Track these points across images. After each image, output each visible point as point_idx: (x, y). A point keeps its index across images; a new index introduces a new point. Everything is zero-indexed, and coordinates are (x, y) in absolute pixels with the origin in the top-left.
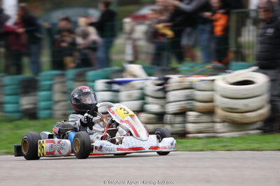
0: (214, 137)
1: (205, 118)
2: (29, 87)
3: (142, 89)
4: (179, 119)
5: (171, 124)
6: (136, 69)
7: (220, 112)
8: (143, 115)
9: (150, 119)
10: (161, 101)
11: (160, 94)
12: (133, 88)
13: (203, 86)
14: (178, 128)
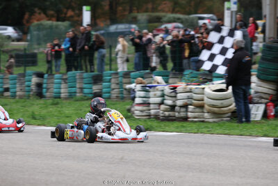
0: (203, 121)
1: (197, 110)
2: (97, 79)
3: (163, 91)
4: (183, 110)
5: (179, 112)
6: (159, 79)
7: (206, 106)
8: (163, 107)
9: (167, 109)
10: (174, 99)
11: (173, 94)
12: (157, 90)
13: (197, 91)
14: (183, 114)
